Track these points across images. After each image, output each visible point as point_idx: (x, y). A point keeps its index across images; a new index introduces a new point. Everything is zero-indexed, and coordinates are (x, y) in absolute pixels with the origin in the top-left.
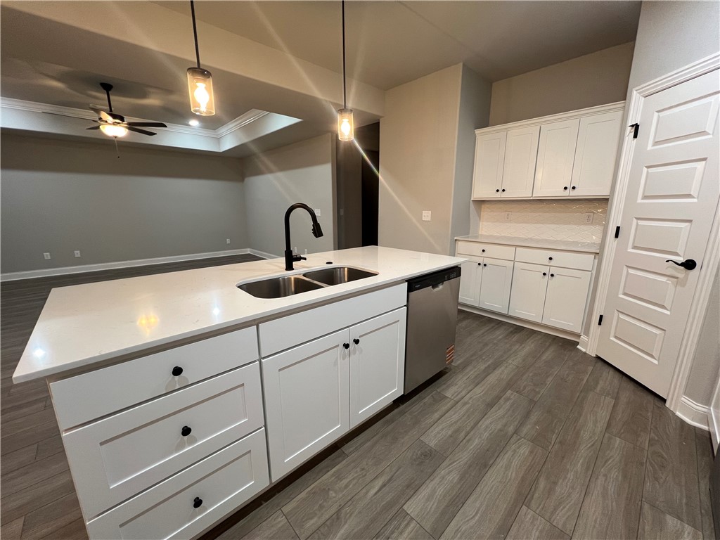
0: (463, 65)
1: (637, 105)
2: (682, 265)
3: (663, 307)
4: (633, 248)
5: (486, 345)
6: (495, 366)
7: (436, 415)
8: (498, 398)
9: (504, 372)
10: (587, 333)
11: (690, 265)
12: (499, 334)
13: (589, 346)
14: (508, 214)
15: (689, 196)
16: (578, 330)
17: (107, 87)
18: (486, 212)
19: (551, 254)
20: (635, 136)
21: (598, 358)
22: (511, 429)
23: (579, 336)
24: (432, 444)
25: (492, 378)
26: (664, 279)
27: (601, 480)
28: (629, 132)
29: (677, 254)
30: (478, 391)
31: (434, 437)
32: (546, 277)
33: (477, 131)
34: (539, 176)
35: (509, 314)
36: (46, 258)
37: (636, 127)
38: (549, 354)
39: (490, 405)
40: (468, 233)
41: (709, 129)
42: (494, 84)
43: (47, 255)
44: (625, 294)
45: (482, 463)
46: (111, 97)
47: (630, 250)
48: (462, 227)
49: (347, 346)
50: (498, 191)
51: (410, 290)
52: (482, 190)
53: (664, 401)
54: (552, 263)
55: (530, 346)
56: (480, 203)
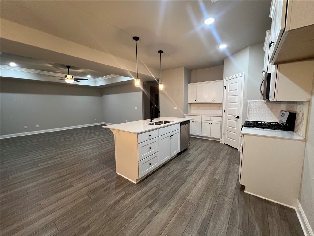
0: (184, 67)
1: (225, 82)
2: (237, 117)
3: (235, 128)
4: (228, 115)
5: (197, 143)
6: (200, 147)
7: (188, 156)
8: (202, 153)
9: (202, 148)
10: (221, 138)
11: (238, 117)
12: (200, 141)
13: (222, 141)
15: (236, 103)
16: (219, 137)
17: (68, 67)
18: (192, 107)
19: (211, 117)
20: (226, 89)
21: (225, 144)
22: (205, 157)
23: (219, 139)
24: (189, 160)
25: (200, 149)
26: (234, 121)
27: (224, 162)
28: (225, 88)
29: (236, 115)
30: (197, 152)
31: (189, 159)
32: (210, 124)
33: (188, 84)
34: (206, 96)
35: (202, 135)
36: (25, 128)
37: (226, 87)
38: (213, 144)
39: (200, 154)
40: (188, 113)
41: (237, 89)
42: (192, 71)
43: (25, 127)
44: (228, 126)
45: (200, 162)
46: (69, 70)
48: (186, 112)
49: (171, 136)
50: (195, 101)
51: (181, 125)
52: (191, 101)
53: (237, 149)
54: (211, 120)
55: (208, 143)
56: (190, 104)
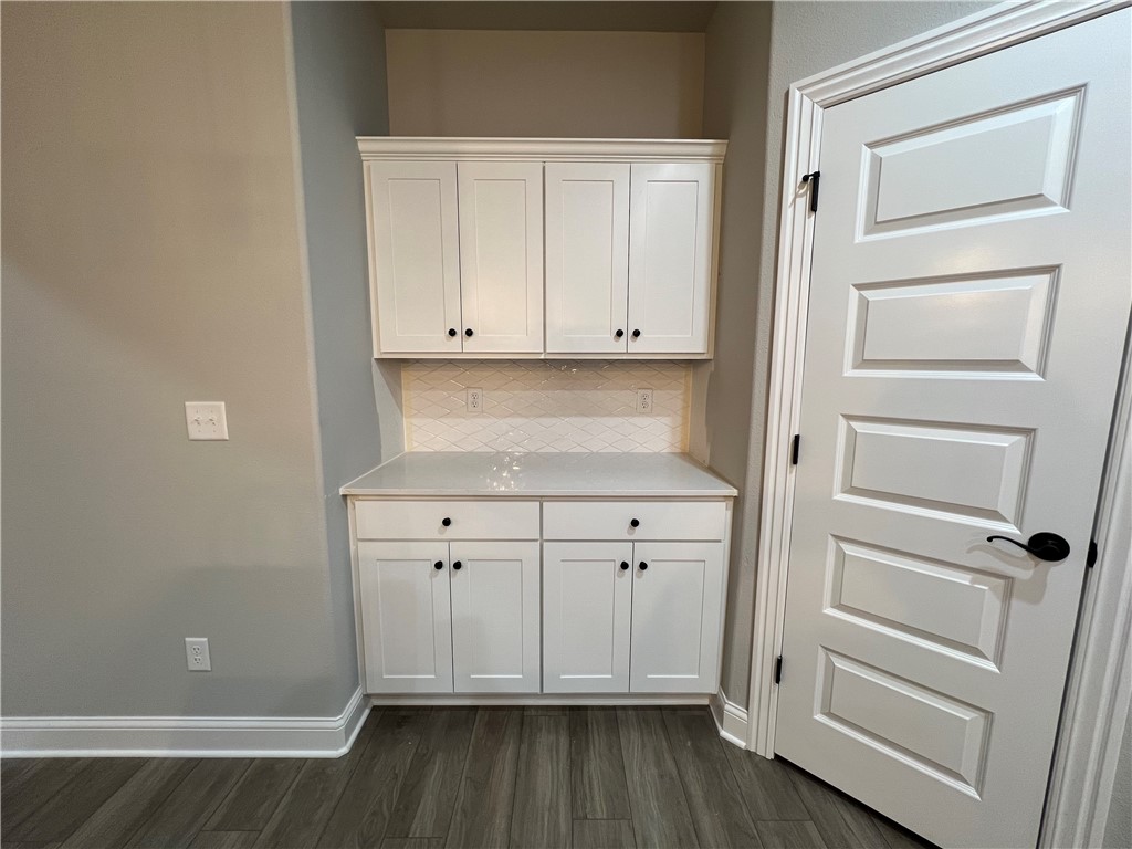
3: (976, 652)
4: (845, 492)
11: (1048, 548)
13: (755, 733)
14: (475, 396)
15: (1015, 365)
18: (414, 390)
19: (633, 510)
20: (813, 207)
21: (781, 761)
26: (964, 579)
29: (999, 516)
32: (628, 572)
33: (363, 145)
35: (545, 692)
37: (813, 181)
41: (1051, 190)
44: (841, 607)
47: (840, 497)
50: (452, 333)
52: (402, 333)
54: (639, 533)
56: (396, 366)
